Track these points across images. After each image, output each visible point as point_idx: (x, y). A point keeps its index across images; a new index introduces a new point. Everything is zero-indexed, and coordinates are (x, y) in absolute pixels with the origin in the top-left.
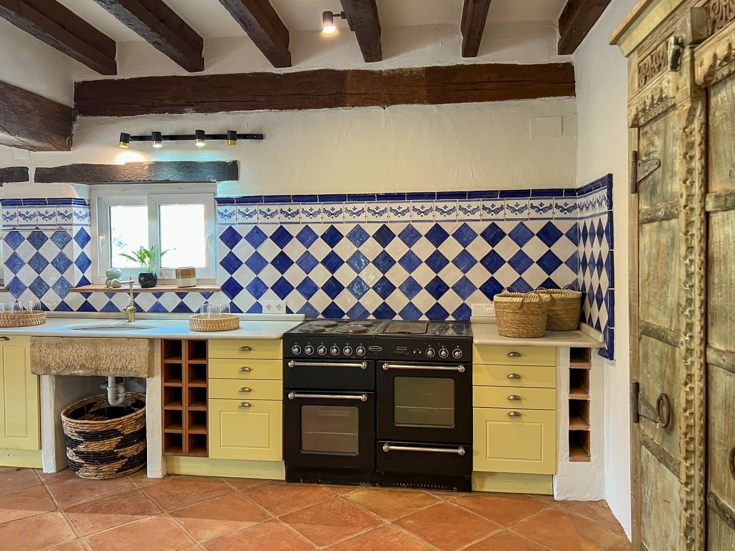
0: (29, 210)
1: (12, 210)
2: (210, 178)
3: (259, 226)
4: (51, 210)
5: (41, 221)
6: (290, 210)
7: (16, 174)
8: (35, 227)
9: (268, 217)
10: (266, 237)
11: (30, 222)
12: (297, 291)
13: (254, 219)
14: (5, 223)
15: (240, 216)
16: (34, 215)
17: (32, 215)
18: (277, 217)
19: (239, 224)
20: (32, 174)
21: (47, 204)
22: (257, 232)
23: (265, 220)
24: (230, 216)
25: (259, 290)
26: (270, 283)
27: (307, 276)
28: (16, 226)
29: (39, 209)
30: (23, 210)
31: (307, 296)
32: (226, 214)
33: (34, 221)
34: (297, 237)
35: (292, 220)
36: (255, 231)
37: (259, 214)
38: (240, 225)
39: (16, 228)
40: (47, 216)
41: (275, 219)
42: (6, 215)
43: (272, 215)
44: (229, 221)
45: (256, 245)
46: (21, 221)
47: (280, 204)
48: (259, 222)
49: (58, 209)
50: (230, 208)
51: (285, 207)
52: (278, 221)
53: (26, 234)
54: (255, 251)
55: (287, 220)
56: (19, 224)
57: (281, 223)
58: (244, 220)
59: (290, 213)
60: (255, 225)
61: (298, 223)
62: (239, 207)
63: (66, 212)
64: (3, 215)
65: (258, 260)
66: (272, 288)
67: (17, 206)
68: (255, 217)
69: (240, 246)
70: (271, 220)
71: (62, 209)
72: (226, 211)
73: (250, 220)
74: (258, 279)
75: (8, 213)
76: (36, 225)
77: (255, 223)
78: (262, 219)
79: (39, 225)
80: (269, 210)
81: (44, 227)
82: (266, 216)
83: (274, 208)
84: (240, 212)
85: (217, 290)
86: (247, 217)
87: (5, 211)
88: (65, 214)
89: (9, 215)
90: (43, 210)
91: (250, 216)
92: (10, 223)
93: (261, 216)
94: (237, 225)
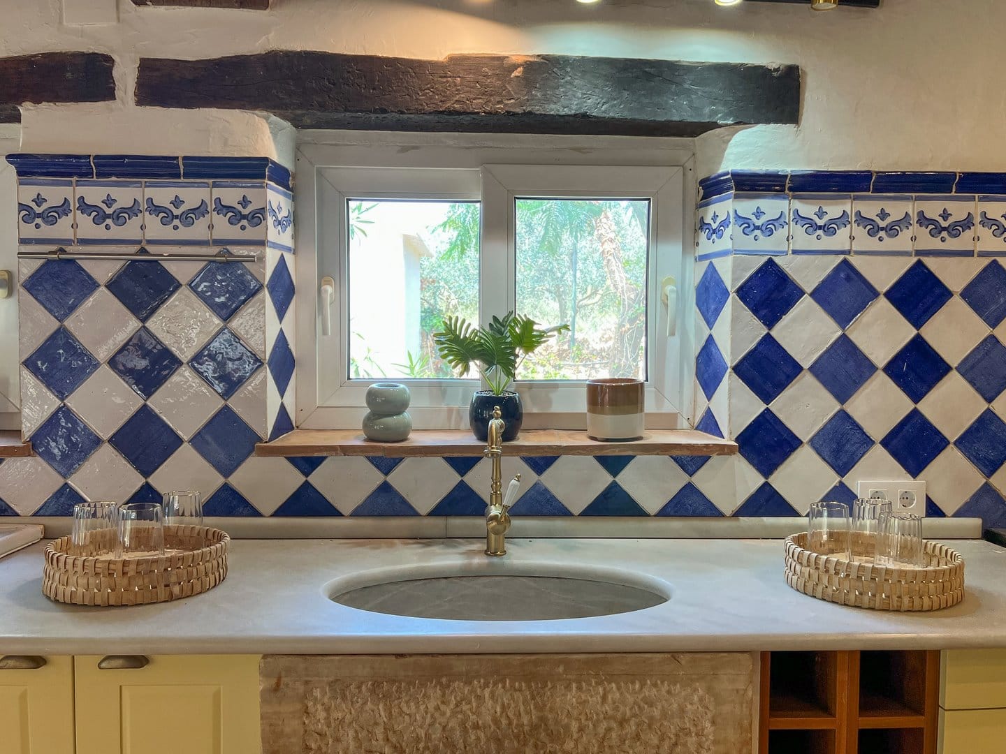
0: (115, 192)
1: (55, 194)
2: (715, 113)
3: (855, 260)
4: (193, 194)
5: (155, 228)
6: (945, 215)
7: (69, 75)
8: (133, 249)
9: (882, 234)
10: (875, 294)
11: (116, 232)
12: (955, 450)
13: (840, 239)
14: (30, 231)
15: (798, 230)
16: (133, 211)
17: (124, 210)
18: (906, 234)
19: (794, 252)
20: (126, 76)
21: (178, 176)
22: (848, 278)
23: (873, 244)
24: (768, 229)
25: (848, 447)
26: (877, 428)
27: (988, 409)
28: (68, 242)
29: (150, 192)
30: (94, 194)
31: (986, 466)
32: (758, 223)
33: (131, 230)
34: (965, 295)
35: (952, 244)
36: (842, 275)
37: (855, 225)
38: (799, 257)
39: (68, 249)
40: (177, 212)
41: (903, 241)
42: (33, 205)
43: (892, 230)
44: (766, 244)
45: (843, 316)
46: (87, 227)
47: (918, 199)
48: (854, 248)
49: (217, 192)
50: (772, 207)
51: (933, 208)
52: (909, 246)
53: (103, 271)
54: (840, 333)
55: (936, 244)
56: (80, 236)
57: (918, 253)
58: (810, 242)
59: (945, 224)
60: (841, 257)
61: (969, 254)
62: (796, 204)
63: (245, 202)
64: (22, 207)
65: (846, 361)
66: (885, 443)
67: (75, 179)
68: (843, 233)
69: (794, 320)
70: (889, 244)
71: (231, 195)
72: (758, 213)
73: (828, 243)
74: (843, 416)
75: (39, 200)
76: (139, 242)
77: (842, 252)
78: (864, 241)
79: (150, 242)
80: (883, 215)
81: (167, 250)
82: (874, 230)
83: (898, 208)
84: (799, 218)
85: (723, 450)
86: (820, 232)
87: (29, 193)
88: (239, 207)
89: (45, 206)
90: (163, 195)
91: (829, 229)
92: (47, 231)
93: (860, 232)
94: (790, 256)
